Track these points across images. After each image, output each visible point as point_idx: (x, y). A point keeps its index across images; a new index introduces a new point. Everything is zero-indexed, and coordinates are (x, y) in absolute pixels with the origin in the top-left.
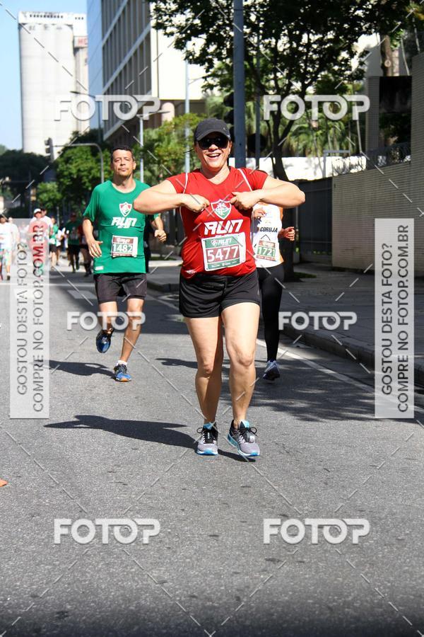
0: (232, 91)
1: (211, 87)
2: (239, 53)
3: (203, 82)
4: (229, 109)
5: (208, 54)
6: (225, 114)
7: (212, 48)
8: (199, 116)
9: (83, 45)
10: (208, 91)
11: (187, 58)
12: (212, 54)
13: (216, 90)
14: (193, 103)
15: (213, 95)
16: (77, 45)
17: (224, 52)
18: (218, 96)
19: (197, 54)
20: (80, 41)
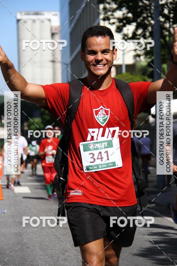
0: (153, 58)
1: (139, 56)
2: (157, 34)
3: (133, 53)
4: (151, 69)
5: (137, 35)
6: (148, 73)
7: (140, 31)
8: (132, 74)
9: (57, 31)
10: (138, 58)
11: (124, 38)
12: (140, 35)
13: (142, 58)
14: (128, 66)
15: (140, 61)
16: (54, 31)
17: (148, 34)
18: (143, 61)
19: (130, 35)
20: (56, 29)
